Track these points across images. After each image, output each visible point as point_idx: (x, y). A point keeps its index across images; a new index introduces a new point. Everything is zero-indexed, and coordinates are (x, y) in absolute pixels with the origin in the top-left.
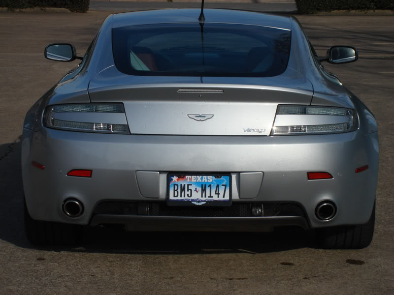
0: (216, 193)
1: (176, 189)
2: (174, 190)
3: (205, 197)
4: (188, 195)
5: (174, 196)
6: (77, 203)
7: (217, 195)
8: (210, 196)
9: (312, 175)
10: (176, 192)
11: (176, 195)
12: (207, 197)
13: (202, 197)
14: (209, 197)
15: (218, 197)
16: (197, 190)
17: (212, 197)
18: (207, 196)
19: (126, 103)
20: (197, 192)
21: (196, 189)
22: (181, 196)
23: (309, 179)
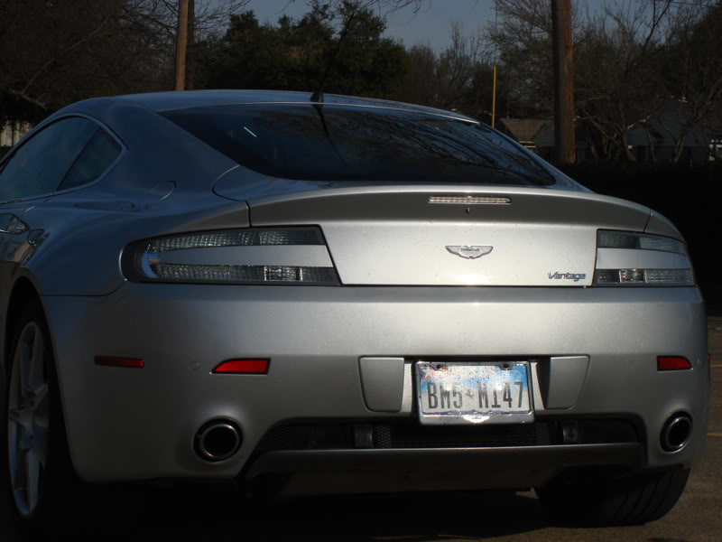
0: (505, 400)
1: (432, 392)
2: (430, 395)
3: (487, 406)
4: (455, 403)
5: (430, 407)
6: (230, 427)
7: (507, 403)
8: (496, 406)
9: (665, 362)
10: (433, 398)
11: (433, 404)
12: (490, 408)
13: (481, 406)
14: (493, 406)
15: (510, 406)
16: (471, 394)
17: (499, 406)
18: (490, 405)
19: (325, 225)
20: (471, 396)
21: (469, 391)
22: (443, 407)
23: (659, 369)
